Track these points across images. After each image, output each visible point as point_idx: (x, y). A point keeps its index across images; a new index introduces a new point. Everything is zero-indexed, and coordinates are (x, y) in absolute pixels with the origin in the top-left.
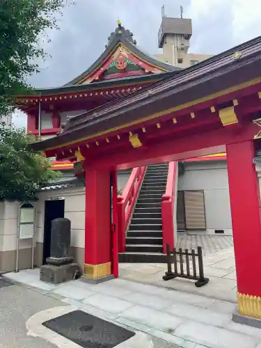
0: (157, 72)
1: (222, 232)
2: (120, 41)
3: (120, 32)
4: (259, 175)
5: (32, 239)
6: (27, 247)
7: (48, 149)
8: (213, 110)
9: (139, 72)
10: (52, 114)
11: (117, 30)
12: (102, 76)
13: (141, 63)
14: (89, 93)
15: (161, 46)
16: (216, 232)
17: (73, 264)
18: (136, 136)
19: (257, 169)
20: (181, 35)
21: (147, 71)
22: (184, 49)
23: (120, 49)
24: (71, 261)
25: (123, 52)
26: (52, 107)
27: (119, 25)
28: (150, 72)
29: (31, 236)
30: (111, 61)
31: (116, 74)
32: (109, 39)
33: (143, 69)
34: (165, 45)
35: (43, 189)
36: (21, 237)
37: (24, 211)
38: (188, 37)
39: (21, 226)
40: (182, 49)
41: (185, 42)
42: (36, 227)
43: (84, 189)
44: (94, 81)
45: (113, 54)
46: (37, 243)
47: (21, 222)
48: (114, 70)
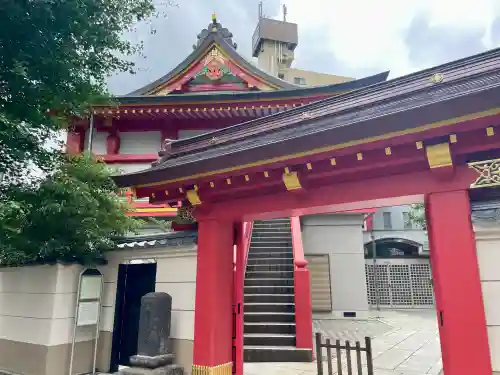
0: (265, 89)
1: (353, 314)
2: (214, 41)
3: (215, 30)
4: (477, 238)
5: (95, 325)
6: (86, 339)
7: (140, 186)
8: (419, 146)
9: (240, 86)
10: (107, 134)
11: (211, 27)
12: (186, 87)
13: (242, 75)
14: (169, 108)
15: (256, 54)
16: (346, 314)
17: (174, 366)
18: (295, 174)
19: (475, 229)
20: (283, 43)
21: (250, 86)
22: (287, 62)
23: (214, 52)
24: (169, 362)
25: (217, 57)
26: (109, 124)
27: (215, 21)
28: (255, 89)
29: (95, 322)
30: (199, 66)
31: (207, 86)
32: (199, 37)
33: (246, 83)
34: (261, 54)
35: (122, 246)
36: (80, 323)
37: (87, 281)
38: (292, 47)
39: (81, 305)
40: (284, 61)
41: (288, 53)
42: (103, 307)
43: (196, 247)
44: (175, 92)
45: (203, 58)
46: (102, 332)
47: (82, 298)
48: (204, 79)
